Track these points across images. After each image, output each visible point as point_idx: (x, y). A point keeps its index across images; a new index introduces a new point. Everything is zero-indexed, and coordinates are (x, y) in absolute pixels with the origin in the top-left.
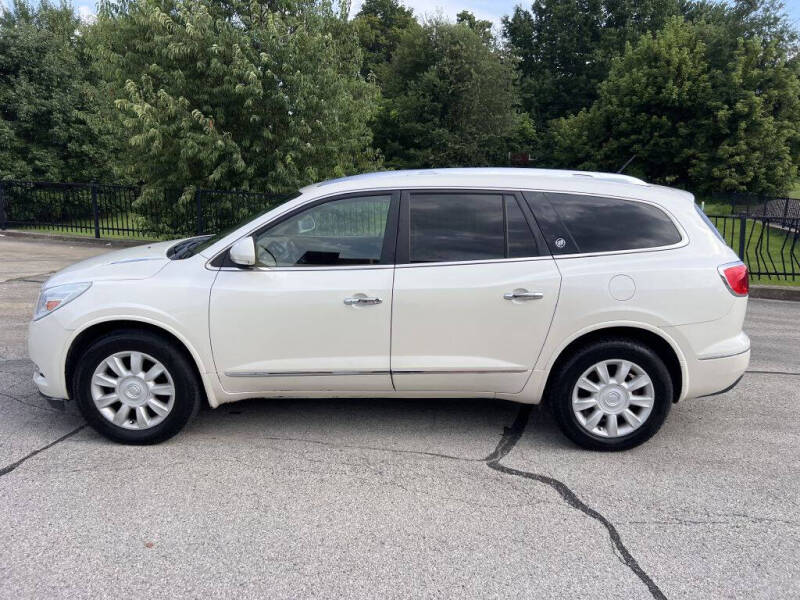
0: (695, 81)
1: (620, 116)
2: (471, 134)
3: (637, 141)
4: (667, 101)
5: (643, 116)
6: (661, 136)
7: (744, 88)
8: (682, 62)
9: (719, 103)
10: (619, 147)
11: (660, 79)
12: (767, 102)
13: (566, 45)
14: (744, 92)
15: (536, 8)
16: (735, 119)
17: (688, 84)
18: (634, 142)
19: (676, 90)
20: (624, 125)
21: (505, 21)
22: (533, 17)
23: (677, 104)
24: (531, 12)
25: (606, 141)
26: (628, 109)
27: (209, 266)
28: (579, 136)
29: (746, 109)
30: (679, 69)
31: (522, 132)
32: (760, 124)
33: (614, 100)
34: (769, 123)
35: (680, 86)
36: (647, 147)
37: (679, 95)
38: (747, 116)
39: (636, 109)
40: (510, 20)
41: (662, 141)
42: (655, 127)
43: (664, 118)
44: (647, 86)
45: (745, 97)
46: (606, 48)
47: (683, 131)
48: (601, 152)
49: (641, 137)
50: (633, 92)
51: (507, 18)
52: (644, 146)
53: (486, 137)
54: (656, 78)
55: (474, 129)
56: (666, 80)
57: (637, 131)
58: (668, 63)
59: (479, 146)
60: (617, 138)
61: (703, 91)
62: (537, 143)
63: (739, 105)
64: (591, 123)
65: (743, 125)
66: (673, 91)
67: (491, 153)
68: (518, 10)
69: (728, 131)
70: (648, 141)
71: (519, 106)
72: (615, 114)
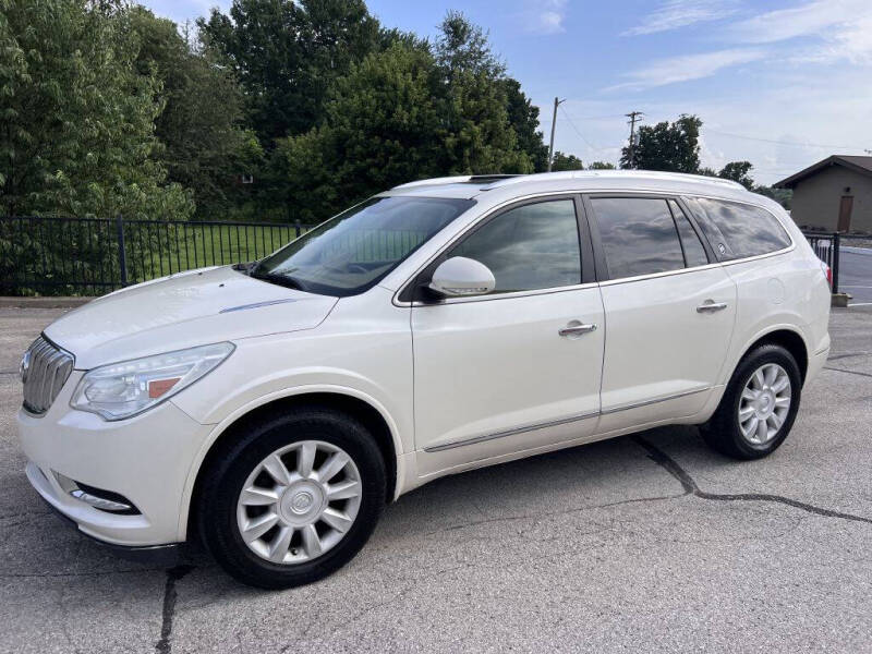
0: (420, 107)
1: (354, 138)
2: (190, 150)
3: (375, 165)
4: (398, 126)
5: (377, 140)
6: (396, 161)
7: (464, 117)
8: (408, 88)
9: (445, 131)
10: (355, 170)
11: (389, 103)
12: (484, 130)
13: (276, 58)
14: (465, 121)
15: (235, 12)
16: (461, 146)
17: (415, 109)
18: (369, 166)
19: (406, 116)
20: (358, 148)
21: (200, 23)
22: (234, 23)
23: (407, 129)
24: (230, 18)
25: (341, 163)
26: (361, 132)
27: (396, 301)
28: (314, 158)
29: (469, 138)
30: (405, 94)
31: (248, 150)
32: (480, 152)
33: (346, 121)
34: (487, 151)
35: (409, 111)
36: (383, 171)
37: (409, 120)
38: (470, 144)
39: (369, 132)
40: (207, 23)
41: (397, 165)
42: (389, 152)
43: (397, 142)
44: (377, 110)
45: (465, 125)
46: (320, 66)
47: (416, 156)
48: (338, 175)
49: (376, 161)
50: (364, 115)
51: (203, 20)
52: (380, 169)
53: (209, 154)
54: (384, 101)
55: (193, 145)
56: (395, 104)
57: (373, 155)
58: (395, 87)
59: (202, 165)
60: (352, 161)
61: (429, 118)
62: (264, 163)
63: (463, 133)
64: (324, 144)
65: (467, 152)
66: (403, 116)
67: (216, 173)
68: (215, 13)
69: (456, 158)
70: (384, 166)
71: (242, 121)
72: (347, 137)
